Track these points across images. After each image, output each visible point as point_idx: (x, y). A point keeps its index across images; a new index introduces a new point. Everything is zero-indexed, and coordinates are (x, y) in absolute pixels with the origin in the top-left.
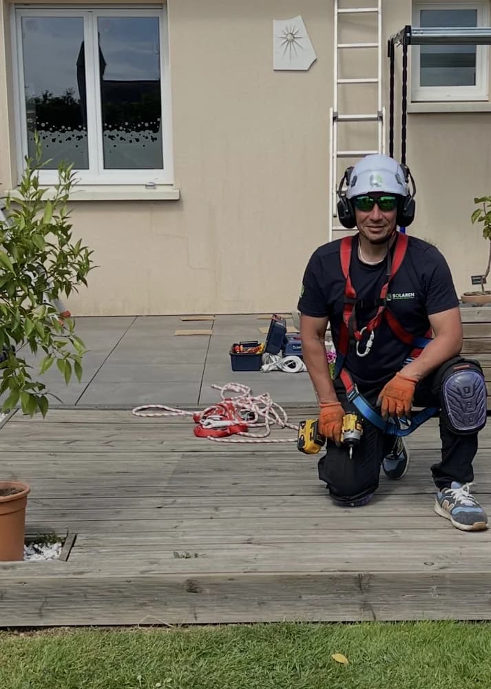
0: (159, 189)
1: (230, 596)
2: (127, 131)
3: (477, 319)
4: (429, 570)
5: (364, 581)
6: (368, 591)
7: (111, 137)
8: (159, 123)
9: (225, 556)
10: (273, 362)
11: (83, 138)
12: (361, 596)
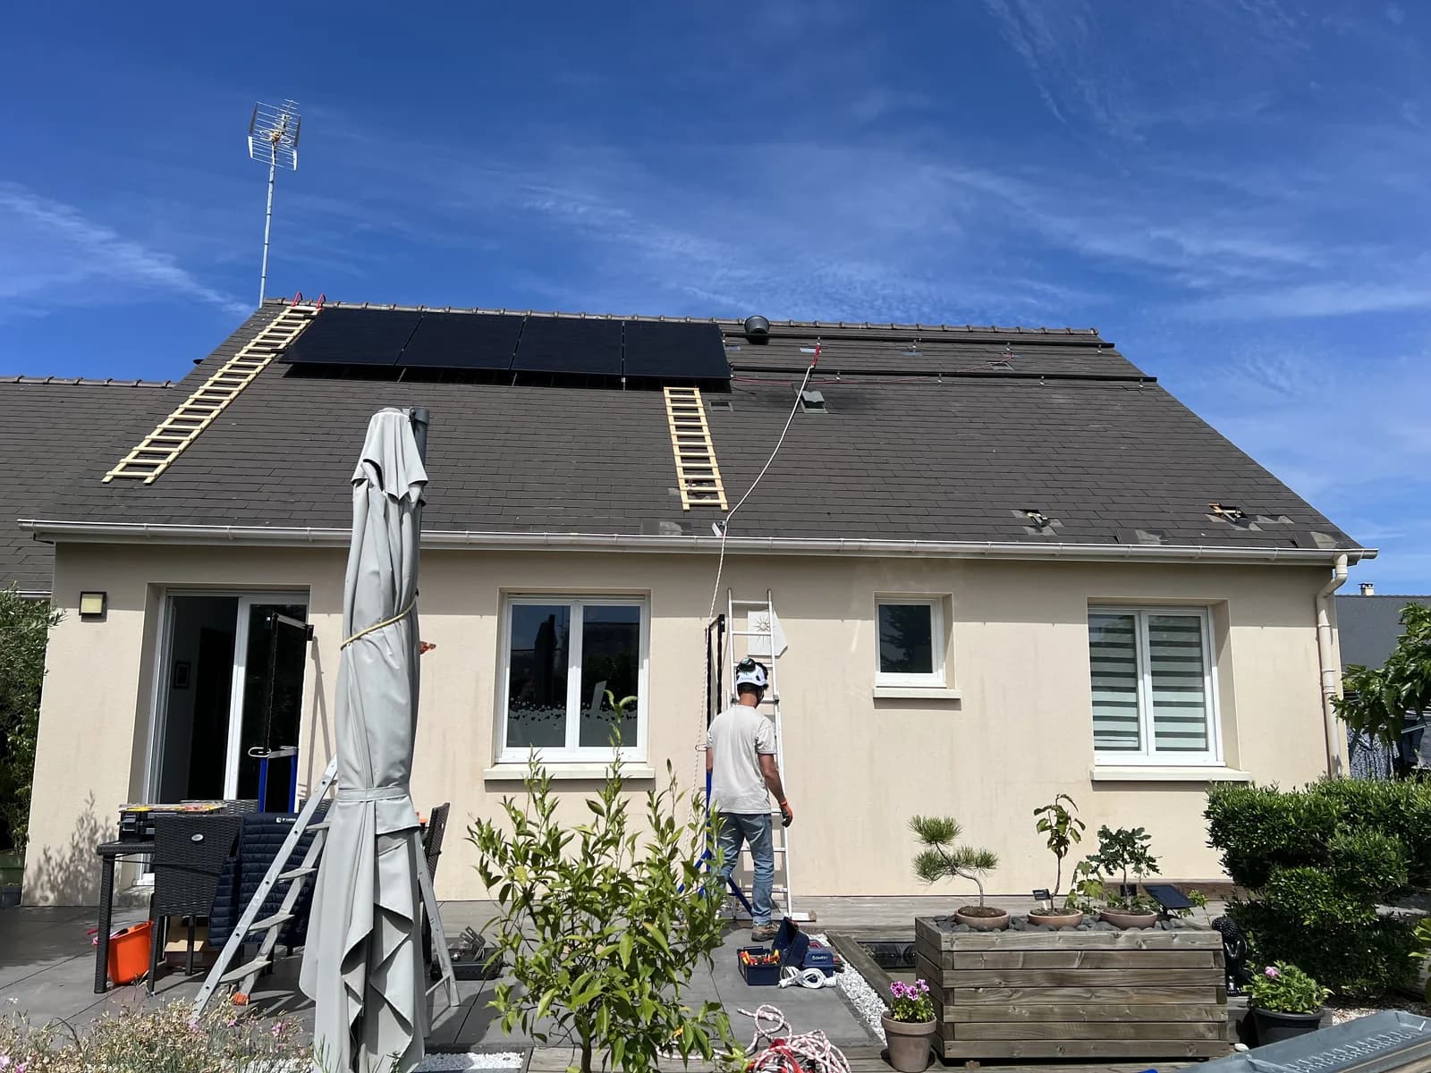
3: (1059, 946)
7: (588, 716)
8: (635, 702)
10: (790, 976)
11: (562, 717)
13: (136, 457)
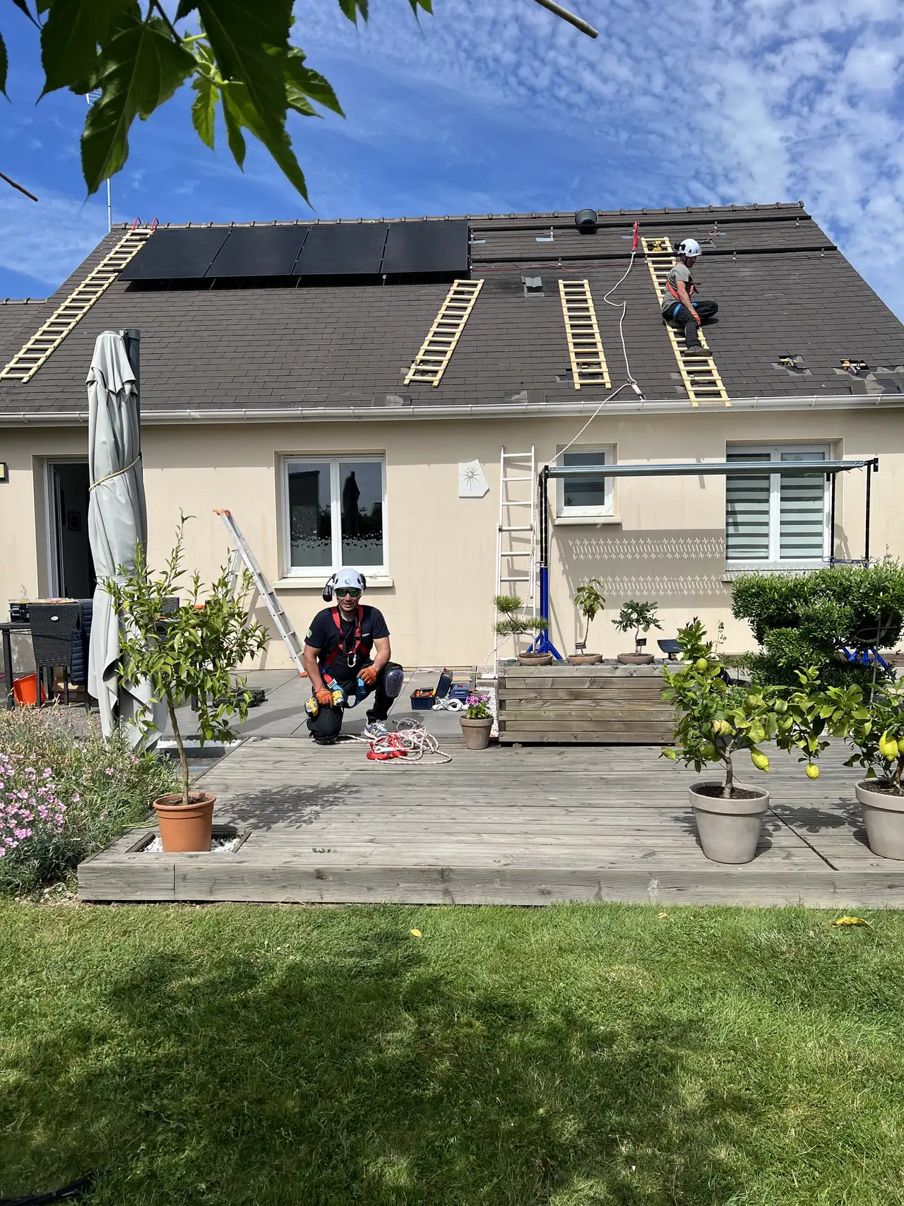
0: (380, 579)
1: (346, 882)
2: (359, 540)
3: (575, 675)
4: (496, 866)
5: (446, 873)
6: (448, 881)
7: (348, 544)
8: (381, 534)
9: (349, 852)
10: (441, 703)
11: (328, 545)
12: (443, 885)
13: (17, 363)
